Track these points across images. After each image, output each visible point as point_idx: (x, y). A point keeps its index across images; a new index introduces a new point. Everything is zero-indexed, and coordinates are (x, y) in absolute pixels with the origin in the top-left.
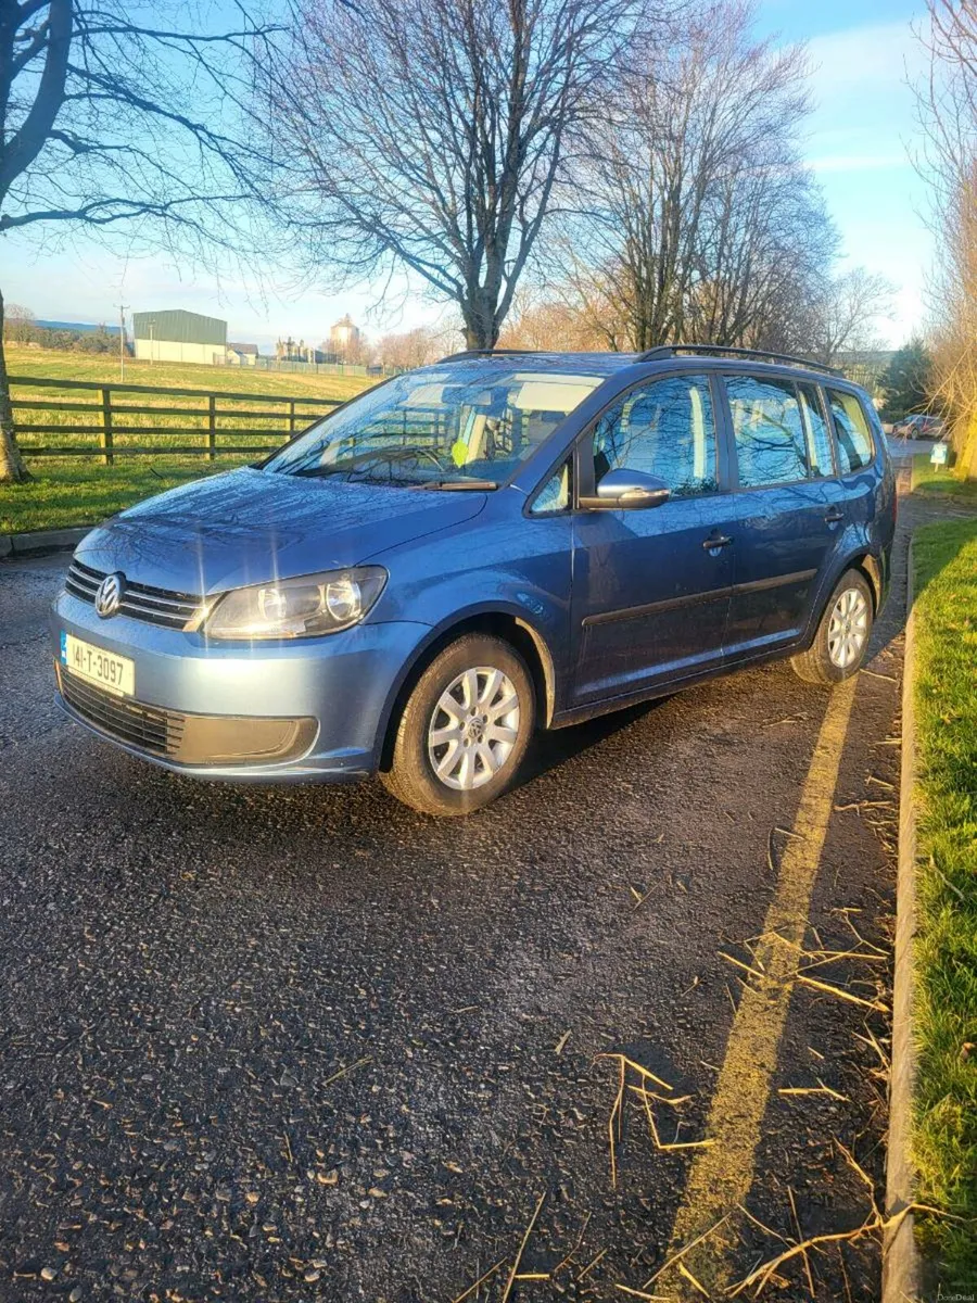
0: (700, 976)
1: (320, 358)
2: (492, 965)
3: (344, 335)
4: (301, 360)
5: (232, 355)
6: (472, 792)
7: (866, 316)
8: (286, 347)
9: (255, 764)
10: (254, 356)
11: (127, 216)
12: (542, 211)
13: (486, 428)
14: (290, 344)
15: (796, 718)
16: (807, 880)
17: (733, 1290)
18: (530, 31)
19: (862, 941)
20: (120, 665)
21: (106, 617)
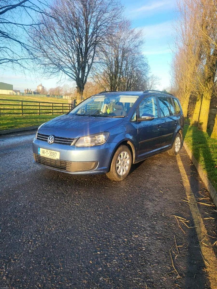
0: (181, 203)
1: (35, 93)
2: (143, 204)
3: (40, 88)
4: (30, 93)
5: (14, 92)
6: (123, 176)
7: (154, 85)
8: (27, 91)
9: (85, 171)
10: (19, 93)
11: (6, 62)
12: (92, 62)
13: (106, 106)
14: (28, 90)
15: (172, 162)
16: (189, 188)
17: (213, 245)
18: (89, 25)
19: (205, 196)
20: (56, 153)
21: (51, 144)
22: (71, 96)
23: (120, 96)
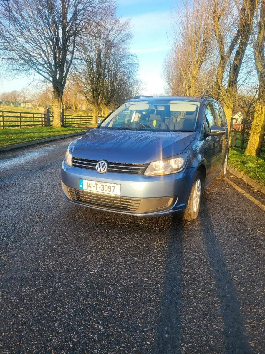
6: (196, 213)
7: (140, 90)
12: (72, 58)
20: (114, 187)
21: (103, 173)
22: (33, 104)
23: (171, 102)
